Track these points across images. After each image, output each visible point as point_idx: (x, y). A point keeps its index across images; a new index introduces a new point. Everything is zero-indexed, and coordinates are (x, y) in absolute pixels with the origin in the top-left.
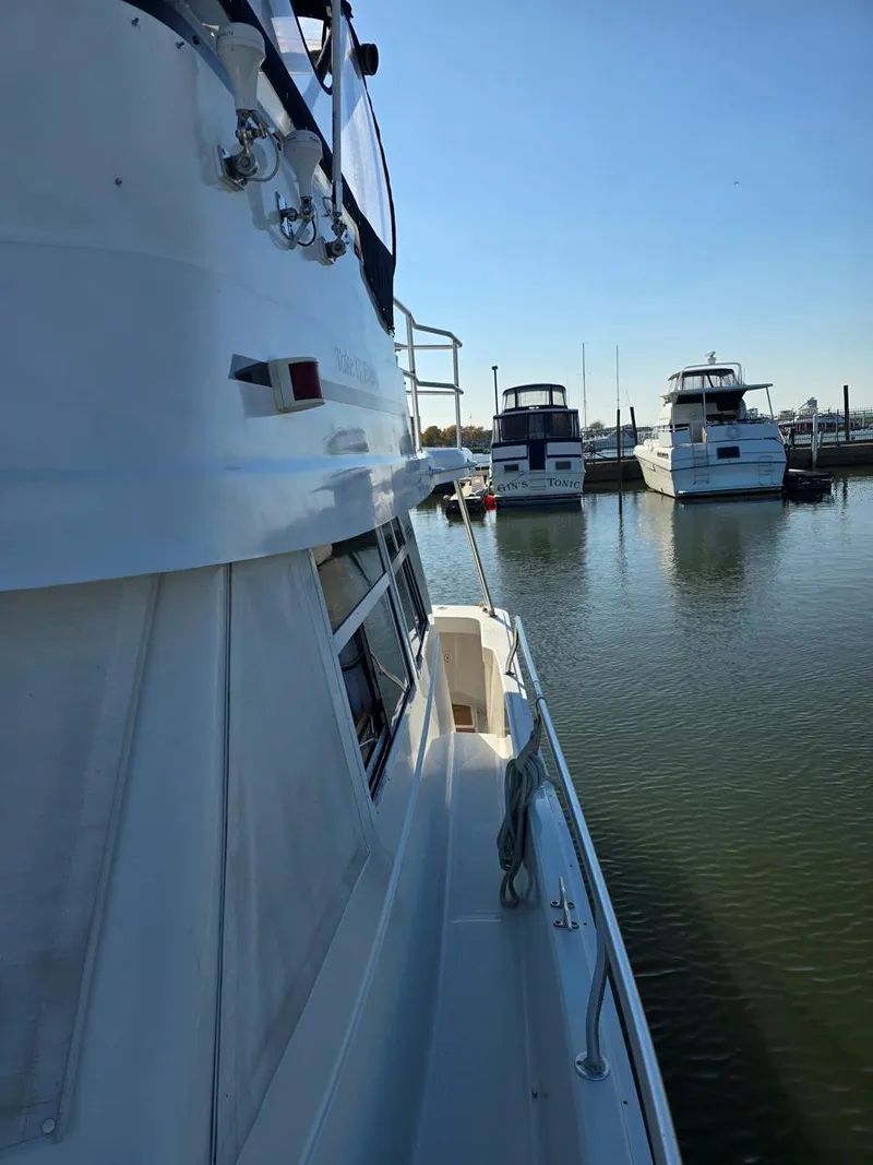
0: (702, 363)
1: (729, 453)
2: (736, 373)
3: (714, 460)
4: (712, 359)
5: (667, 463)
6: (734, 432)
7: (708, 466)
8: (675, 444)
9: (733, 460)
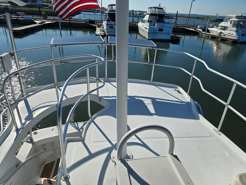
0: (157, 6)
1: (161, 30)
2: (164, 9)
3: (158, 31)
4: (160, 5)
5: (147, 31)
6: (162, 25)
7: (156, 33)
8: (150, 26)
9: (162, 32)
